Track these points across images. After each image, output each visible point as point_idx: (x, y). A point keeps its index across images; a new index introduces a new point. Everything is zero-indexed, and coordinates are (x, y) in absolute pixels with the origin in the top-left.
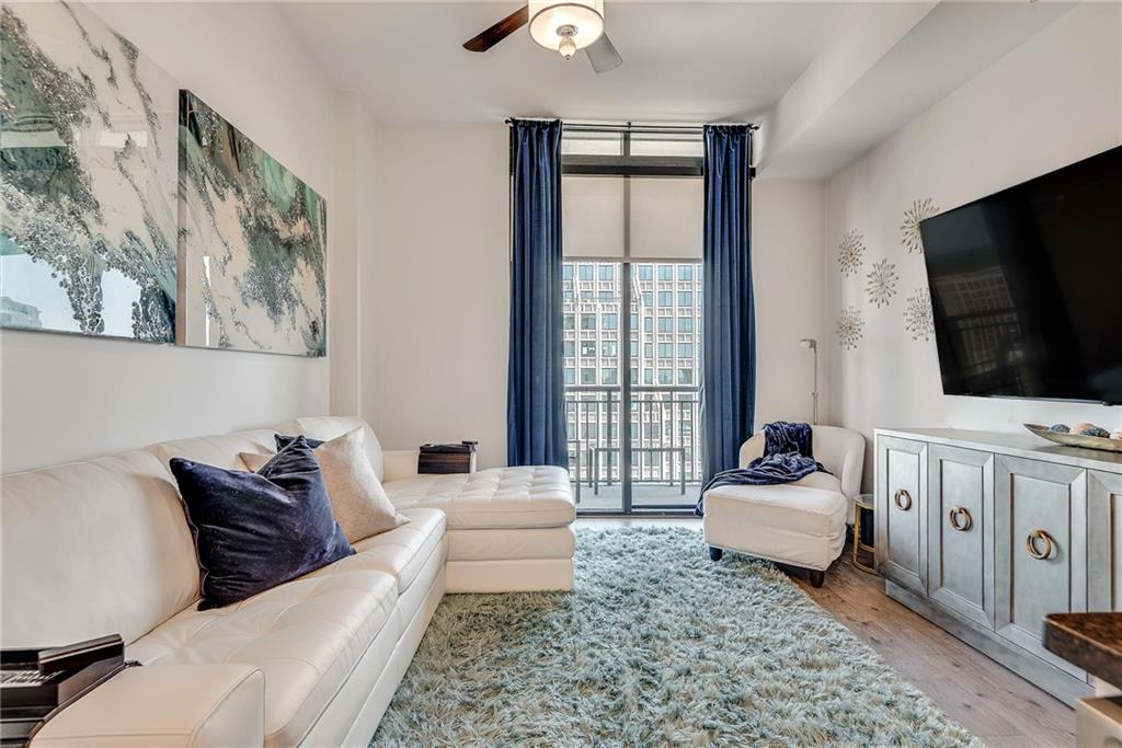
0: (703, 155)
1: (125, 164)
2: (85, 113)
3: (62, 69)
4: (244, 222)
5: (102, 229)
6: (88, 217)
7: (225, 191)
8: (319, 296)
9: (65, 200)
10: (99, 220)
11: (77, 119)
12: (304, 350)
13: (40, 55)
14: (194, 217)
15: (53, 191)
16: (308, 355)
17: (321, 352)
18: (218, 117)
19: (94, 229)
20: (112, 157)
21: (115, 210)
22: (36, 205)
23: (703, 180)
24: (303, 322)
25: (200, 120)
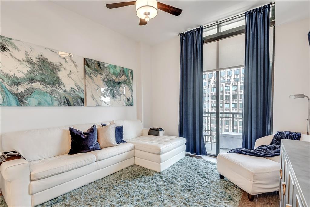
0: (245, 24)
1: (70, 76)
2: (60, 69)
3: (55, 63)
4: (103, 80)
5: (65, 88)
6: (62, 87)
7: (97, 75)
8: (130, 92)
9: (57, 85)
10: (64, 87)
11: (59, 71)
12: (125, 105)
13: (50, 62)
14: (88, 82)
15: (54, 84)
16: (126, 106)
17: (131, 105)
18: (94, 61)
19: (63, 88)
20: (67, 75)
21: (68, 84)
22: (51, 87)
23: (245, 34)
24: (124, 98)
25: (89, 62)
